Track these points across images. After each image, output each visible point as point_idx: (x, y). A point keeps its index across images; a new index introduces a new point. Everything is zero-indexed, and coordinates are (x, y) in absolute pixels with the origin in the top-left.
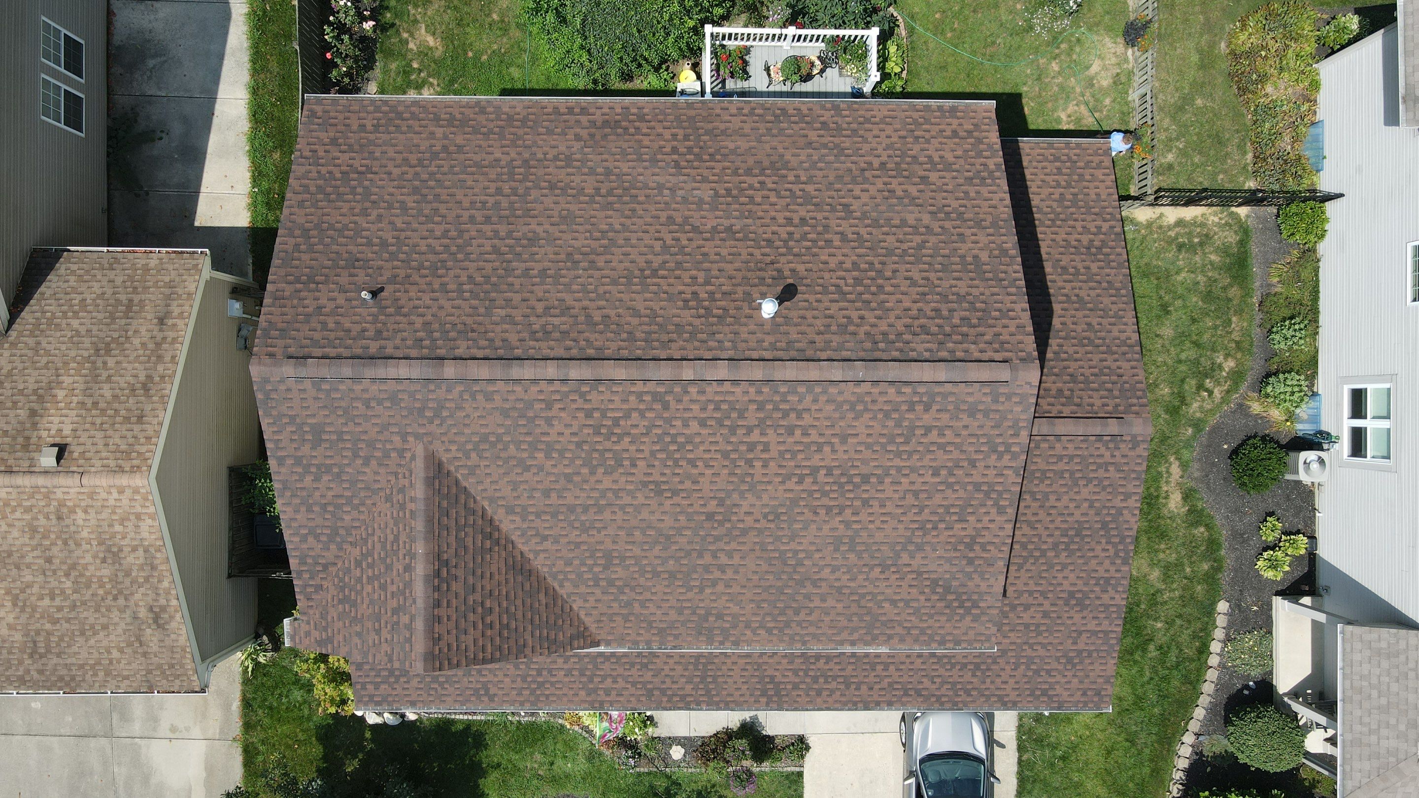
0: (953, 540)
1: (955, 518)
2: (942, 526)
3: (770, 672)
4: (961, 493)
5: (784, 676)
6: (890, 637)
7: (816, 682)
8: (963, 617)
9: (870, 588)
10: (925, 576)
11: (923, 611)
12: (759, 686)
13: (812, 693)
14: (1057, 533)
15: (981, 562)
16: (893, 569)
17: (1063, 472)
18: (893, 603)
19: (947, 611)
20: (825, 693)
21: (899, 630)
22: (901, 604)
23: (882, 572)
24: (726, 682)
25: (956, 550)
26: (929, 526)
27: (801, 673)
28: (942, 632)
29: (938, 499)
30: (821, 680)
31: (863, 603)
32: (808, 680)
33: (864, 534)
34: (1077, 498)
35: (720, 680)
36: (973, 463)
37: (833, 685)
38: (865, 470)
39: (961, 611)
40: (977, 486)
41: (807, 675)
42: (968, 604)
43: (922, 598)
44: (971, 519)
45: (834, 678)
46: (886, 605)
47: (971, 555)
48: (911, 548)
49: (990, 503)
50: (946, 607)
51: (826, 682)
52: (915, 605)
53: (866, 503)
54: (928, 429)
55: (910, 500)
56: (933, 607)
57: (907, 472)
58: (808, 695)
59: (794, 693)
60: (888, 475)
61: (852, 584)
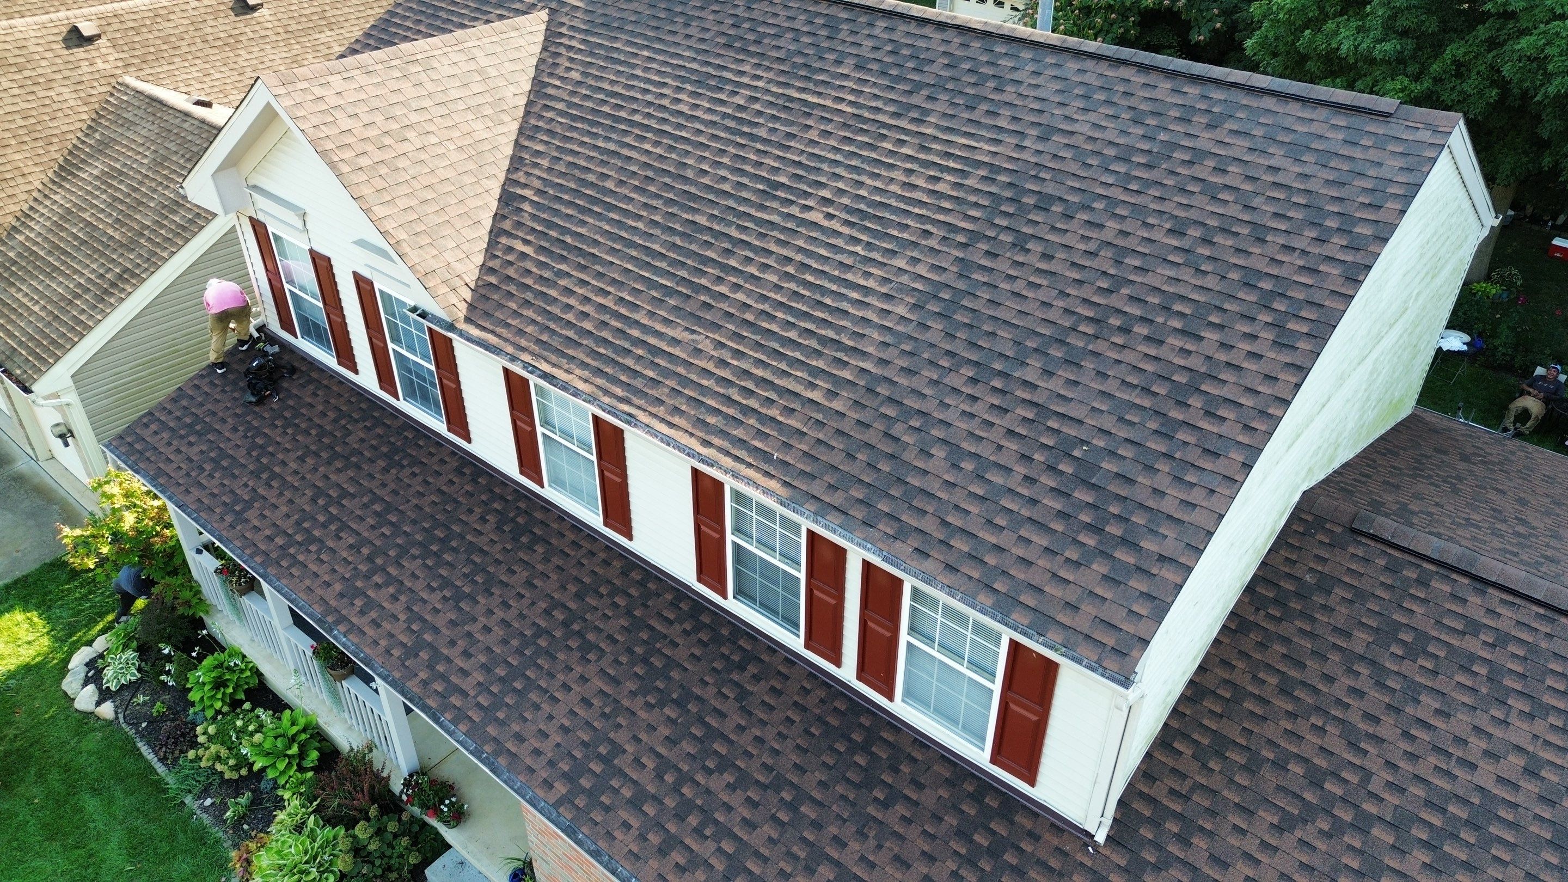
0: (1149, 367)
1: (1176, 324)
2: (1141, 330)
3: (621, 737)
4: (1211, 282)
5: (637, 761)
6: (902, 533)
7: (680, 817)
8: (1090, 555)
9: (929, 406)
10: (1053, 424)
11: (1006, 503)
12: (578, 754)
13: (654, 838)
14: (1418, 791)
15: (1191, 439)
16: (997, 383)
17: (1473, 658)
18: (955, 453)
19: (1058, 526)
20: (678, 857)
21: (929, 525)
22: (968, 466)
23: (973, 381)
24: (537, 707)
25: (1146, 390)
26: (1115, 321)
27: (669, 778)
28: (1019, 573)
29: (1159, 276)
30: (693, 820)
31: (898, 430)
32: (670, 802)
33: (985, 294)
34: (1497, 732)
35: (533, 696)
36: (1259, 234)
37: (705, 849)
38: (1050, 189)
39: (1090, 540)
40: (1249, 280)
41: (676, 789)
42: (1114, 529)
43: (1021, 470)
44: (1211, 336)
45: (724, 832)
46: (939, 452)
47: (1176, 414)
48: (1056, 352)
49: (1265, 317)
50: (1061, 514)
51: (698, 832)
52: (997, 478)
53: (1020, 244)
54: (1199, 155)
55: (1104, 262)
56: (1033, 502)
57: (1124, 212)
58: (642, 837)
59: (624, 814)
60: (1087, 208)
61: (903, 381)
